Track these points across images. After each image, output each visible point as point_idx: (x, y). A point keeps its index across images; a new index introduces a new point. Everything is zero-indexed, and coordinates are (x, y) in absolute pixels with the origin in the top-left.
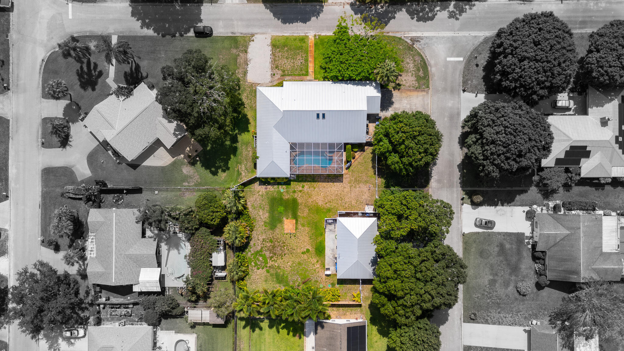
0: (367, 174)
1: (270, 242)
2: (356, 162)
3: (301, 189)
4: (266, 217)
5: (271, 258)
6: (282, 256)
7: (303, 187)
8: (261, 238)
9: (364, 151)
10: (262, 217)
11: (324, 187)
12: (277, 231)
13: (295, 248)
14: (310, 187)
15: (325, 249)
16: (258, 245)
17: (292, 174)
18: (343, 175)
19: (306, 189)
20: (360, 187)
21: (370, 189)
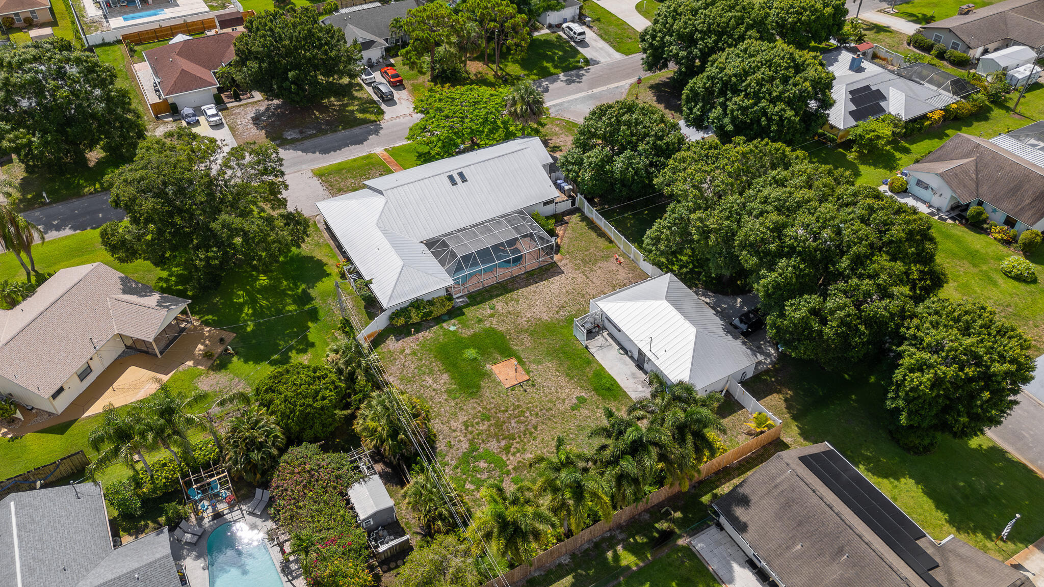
0: (596, 247)
1: (483, 420)
2: (565, 238)
3: (489, 312)
4: (445, 383)
5: (507, 450)
6: (531, 433)
7: (492, 308)
8: (457, 425)
9: (567, 223)
10: (435, 386)
11: (535, 292)
12: (487, 393)
13: (550, 405)
14: (506, 303)
15: (614, 380)
16: (459, 441)
17: (458, 298)
18: (555, 262)
19: (500, 309)
20: (600, 268)
21: (620, 263)
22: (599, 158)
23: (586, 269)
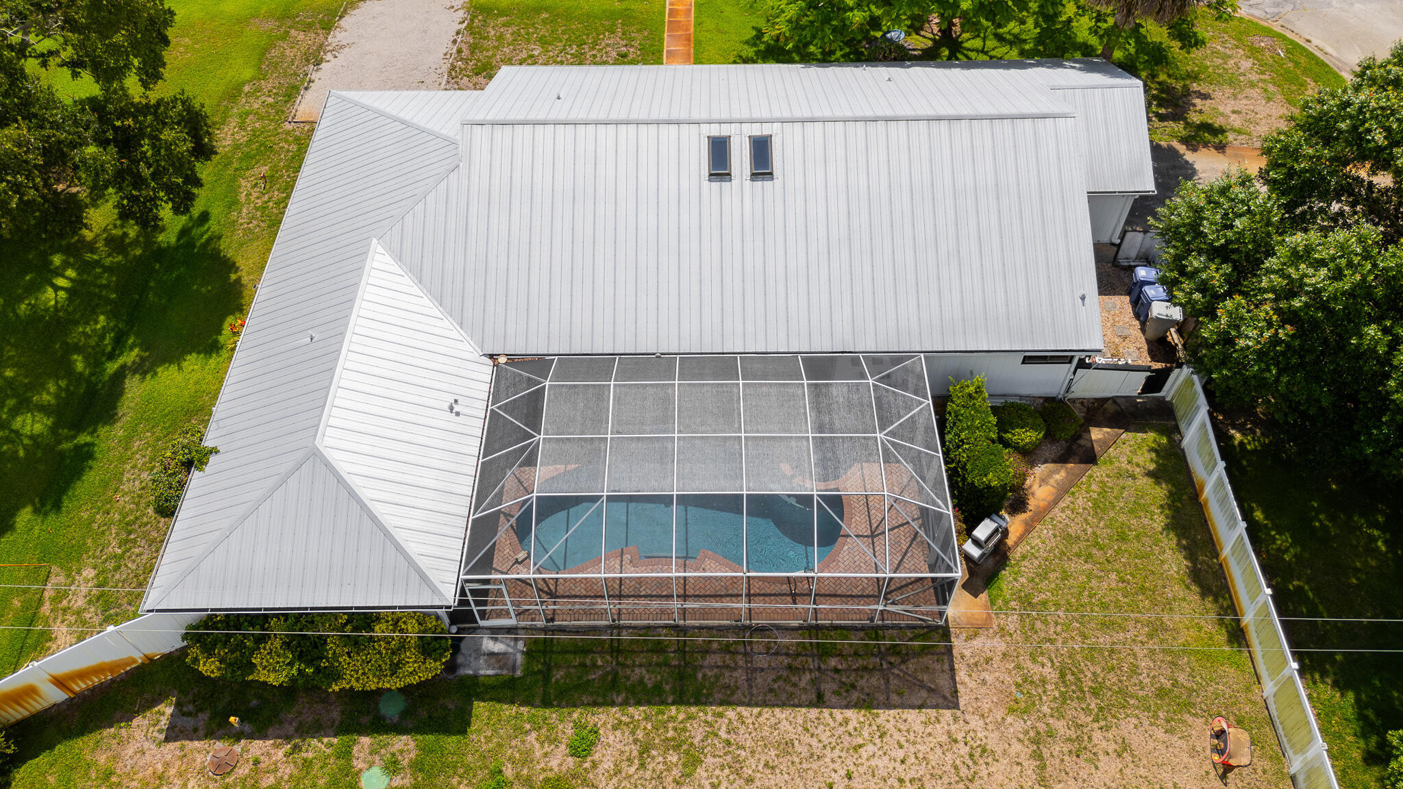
0: (1157, 629)
2: (1044, 530)
3: (557, 762)
7: (582, 748)
9: (1090, 458)
11: (786, 747)
14: (645, 750)
17: (495, 631)
18: (945, 633)
19: (608, 765)
20: (1124, 748)
21: (1228, 768)
22: (1350, 280)
23: (1060, 726)
